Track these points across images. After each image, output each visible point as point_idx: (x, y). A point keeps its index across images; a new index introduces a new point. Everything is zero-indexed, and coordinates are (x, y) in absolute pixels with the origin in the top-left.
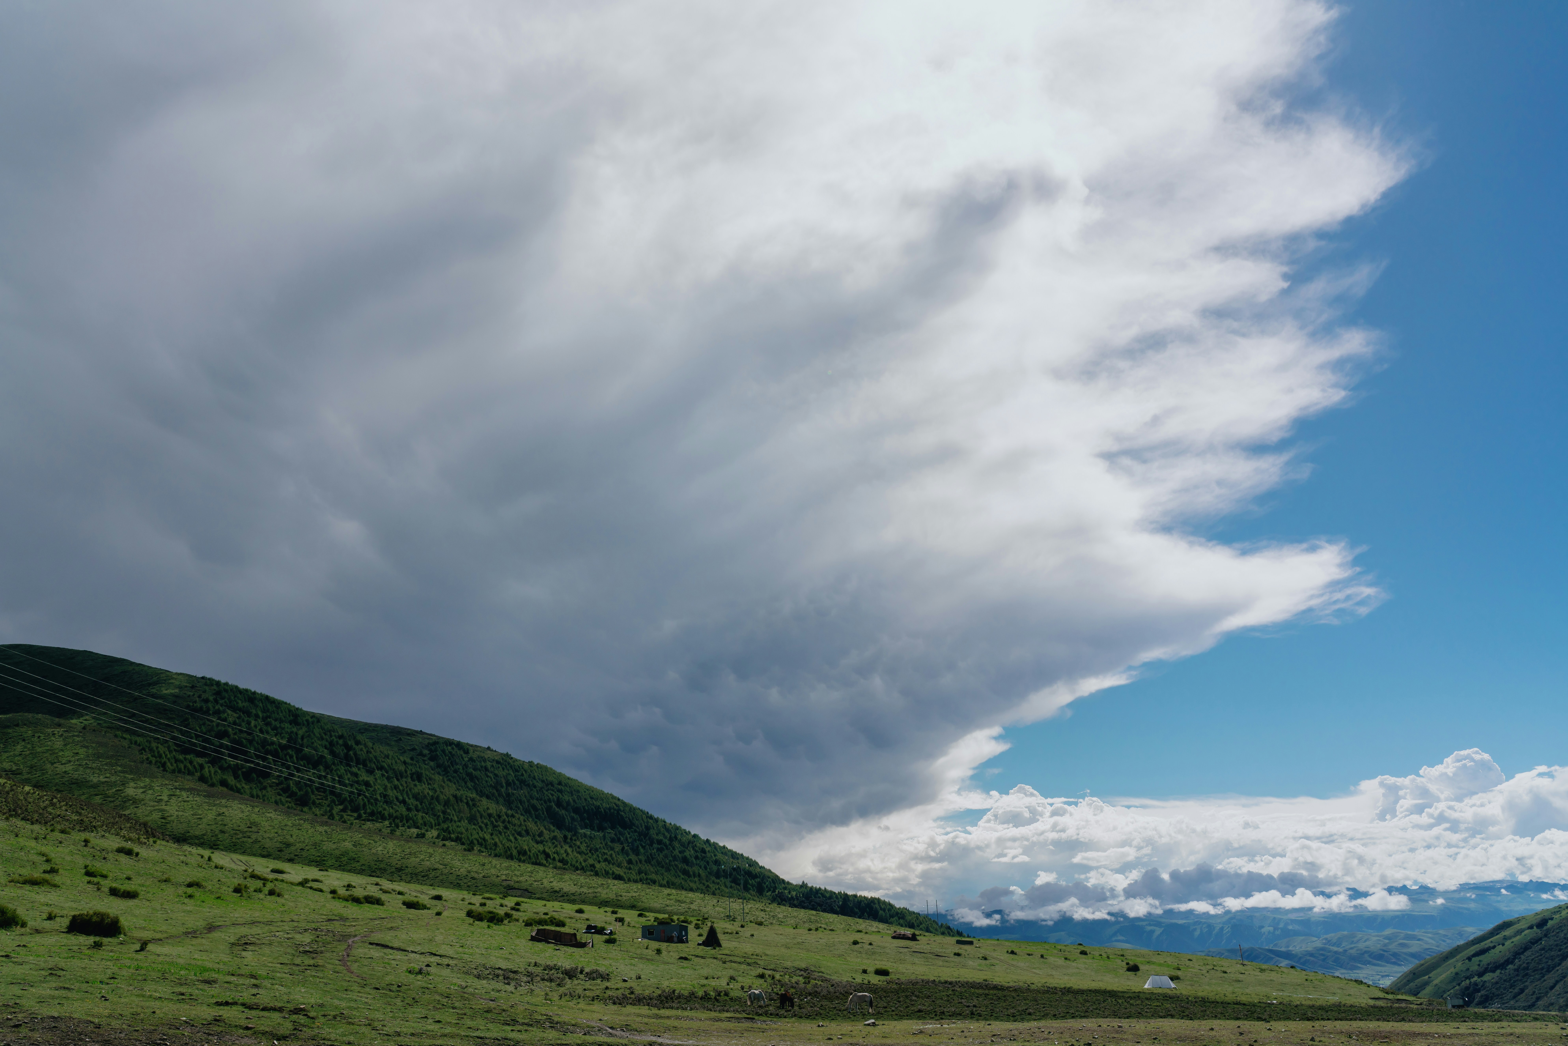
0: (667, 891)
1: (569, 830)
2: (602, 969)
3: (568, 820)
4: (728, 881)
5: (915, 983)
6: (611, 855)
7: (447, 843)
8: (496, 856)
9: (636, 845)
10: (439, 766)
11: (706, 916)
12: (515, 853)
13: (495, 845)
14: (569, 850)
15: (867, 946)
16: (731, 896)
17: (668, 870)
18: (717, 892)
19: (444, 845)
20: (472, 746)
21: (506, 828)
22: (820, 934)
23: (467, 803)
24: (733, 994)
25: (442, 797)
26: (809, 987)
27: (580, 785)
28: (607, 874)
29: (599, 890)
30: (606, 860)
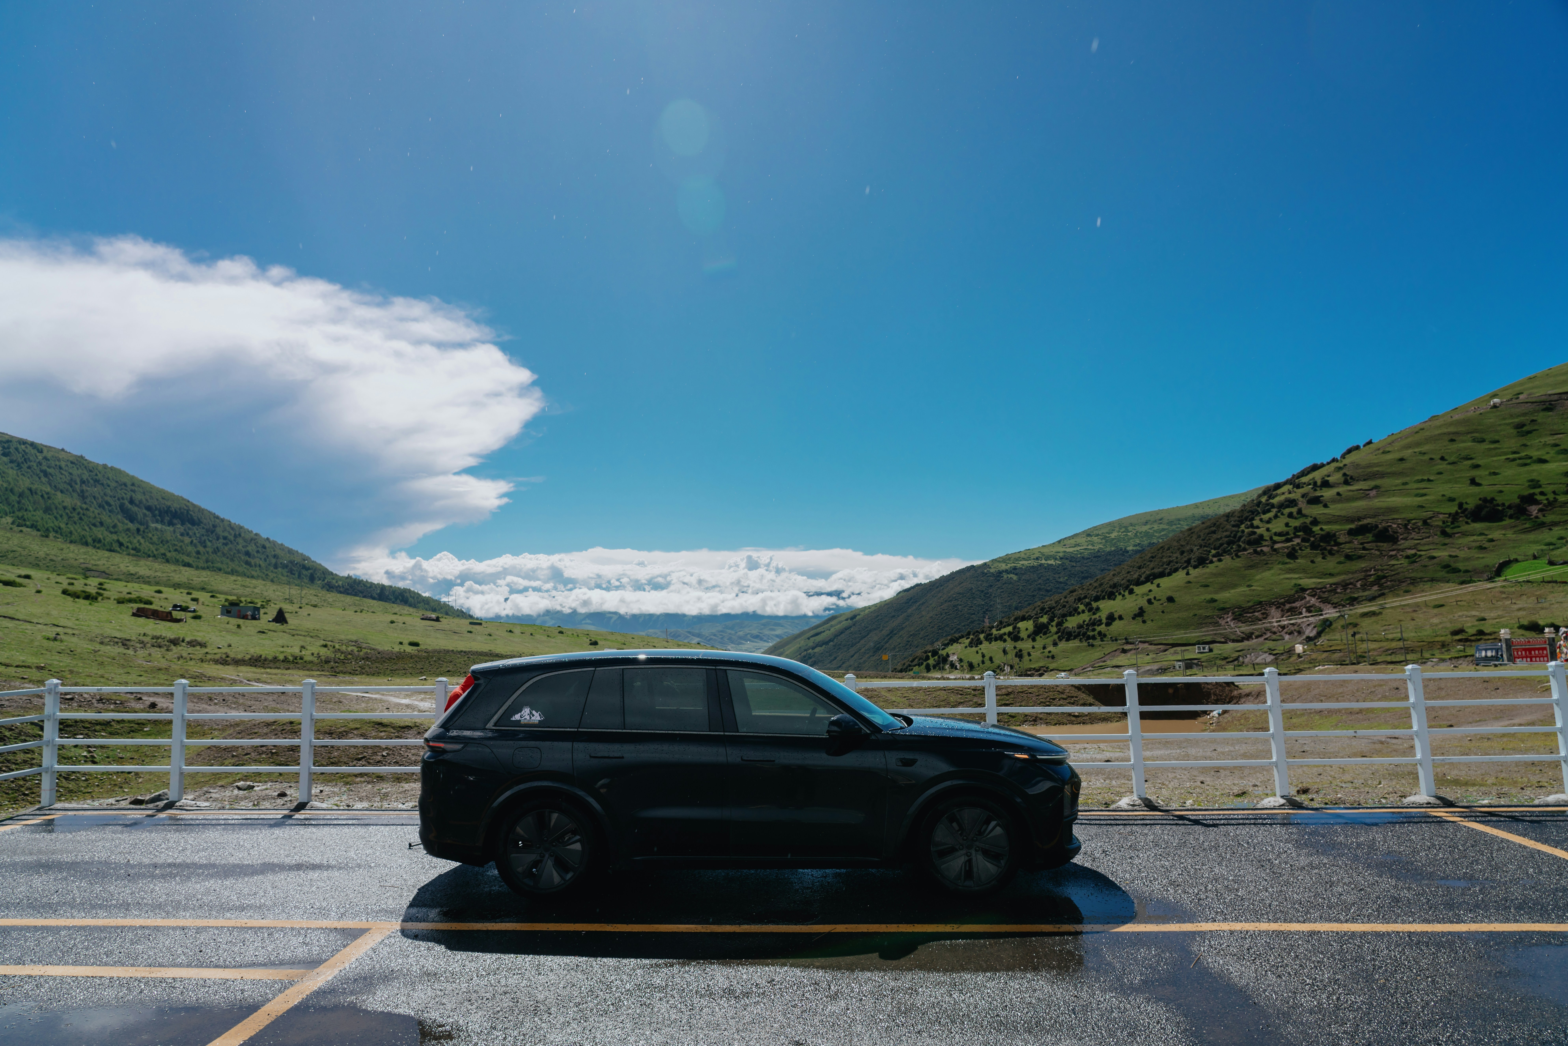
0: (234, 578)
1: (141, 524)
2: (199, 639)
3: (140, 516)
4: (285, 571)
5: (439, 652)
6: (181, 547)
7: (24, 529)
8: (71, 542)
9: (203, 539)
10: (12, 462)
11: (268, 598)
12: (90, 540)
13: (71, 533)
14: (142, 541)
15: (401, 625)
16: (289, 583)
17: (232, 560)
18: (275, 579)
19: (21, 531)
20: (46, 446)
21: (81, 519)
22: (364, 614)
23: (42, 496)
24: (306, 658)
25: (16, 489)
26: (361, 653)
27: (152, 487)
28: (177, 562)
29: (172, 574)
30: (176, 550)
